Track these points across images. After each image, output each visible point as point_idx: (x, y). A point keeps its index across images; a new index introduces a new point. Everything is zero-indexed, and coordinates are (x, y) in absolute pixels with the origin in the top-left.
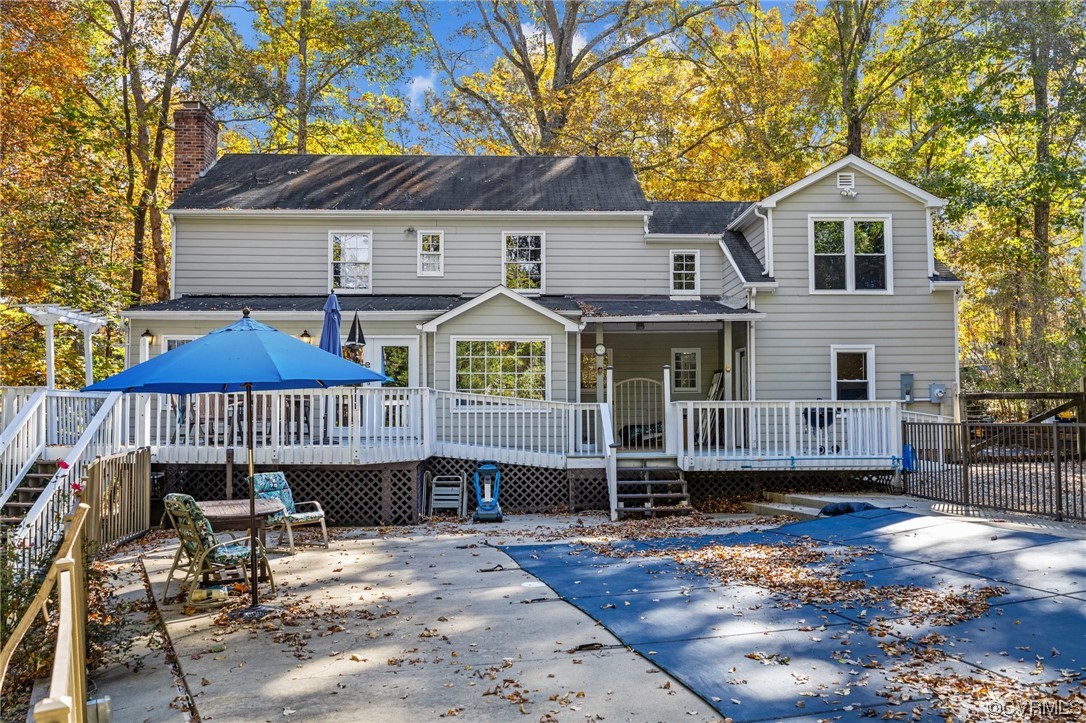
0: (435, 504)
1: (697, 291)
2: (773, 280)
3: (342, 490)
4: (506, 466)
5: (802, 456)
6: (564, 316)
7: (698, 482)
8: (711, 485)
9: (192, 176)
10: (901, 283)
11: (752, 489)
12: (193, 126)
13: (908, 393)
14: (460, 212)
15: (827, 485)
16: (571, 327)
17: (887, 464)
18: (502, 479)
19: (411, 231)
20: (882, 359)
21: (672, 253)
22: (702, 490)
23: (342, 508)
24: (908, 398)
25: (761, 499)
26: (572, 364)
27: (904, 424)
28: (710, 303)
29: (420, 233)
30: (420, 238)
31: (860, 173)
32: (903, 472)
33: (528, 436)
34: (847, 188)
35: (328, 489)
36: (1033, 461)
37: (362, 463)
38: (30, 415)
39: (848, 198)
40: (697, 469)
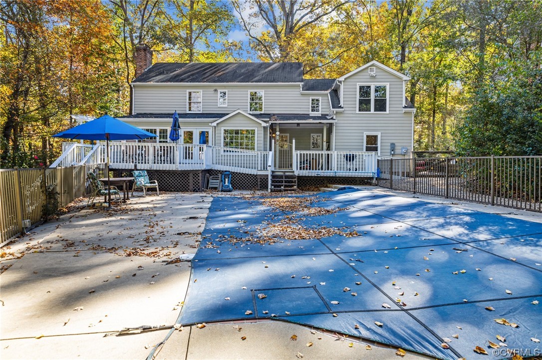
0: (210, 186)
1: (320, 112)
2: (343, 108)
3: (176, 179)
4: (234, 173)
5: (339, 171)
6: (262, 121)
7: (304, 180)
8: (309, 182)
9: (143, 71)
10: (391, 109)
11: (324, 183)
12: (143, 53)
13: (393, 151)
14: (233, 83)
15: (352, 182)
16: (264, 124)
17: (371, 175)
18: (232, 178)
19: (216, 90)
20: (383, 138)
21: (311, 98)
22: (305, 183)
23: (176, 186)
24: (392, 152)
25: (327, 187)
26: (265, 138)
27: (378, 160)
28: (324, 117)
29: (219, 91)
30: (219, 93)
31: (378, 67)
32: (377, 179)
33: (249, 164)
34: (372, 73)
35: (171, 179)
36: (436, 177)
37: (179, 170)
38: (70, 151)
39: (372, 77)
40: (301, 175)
